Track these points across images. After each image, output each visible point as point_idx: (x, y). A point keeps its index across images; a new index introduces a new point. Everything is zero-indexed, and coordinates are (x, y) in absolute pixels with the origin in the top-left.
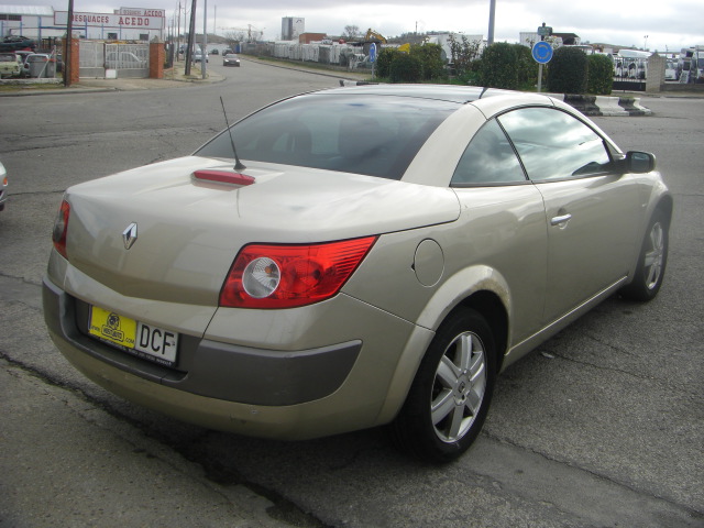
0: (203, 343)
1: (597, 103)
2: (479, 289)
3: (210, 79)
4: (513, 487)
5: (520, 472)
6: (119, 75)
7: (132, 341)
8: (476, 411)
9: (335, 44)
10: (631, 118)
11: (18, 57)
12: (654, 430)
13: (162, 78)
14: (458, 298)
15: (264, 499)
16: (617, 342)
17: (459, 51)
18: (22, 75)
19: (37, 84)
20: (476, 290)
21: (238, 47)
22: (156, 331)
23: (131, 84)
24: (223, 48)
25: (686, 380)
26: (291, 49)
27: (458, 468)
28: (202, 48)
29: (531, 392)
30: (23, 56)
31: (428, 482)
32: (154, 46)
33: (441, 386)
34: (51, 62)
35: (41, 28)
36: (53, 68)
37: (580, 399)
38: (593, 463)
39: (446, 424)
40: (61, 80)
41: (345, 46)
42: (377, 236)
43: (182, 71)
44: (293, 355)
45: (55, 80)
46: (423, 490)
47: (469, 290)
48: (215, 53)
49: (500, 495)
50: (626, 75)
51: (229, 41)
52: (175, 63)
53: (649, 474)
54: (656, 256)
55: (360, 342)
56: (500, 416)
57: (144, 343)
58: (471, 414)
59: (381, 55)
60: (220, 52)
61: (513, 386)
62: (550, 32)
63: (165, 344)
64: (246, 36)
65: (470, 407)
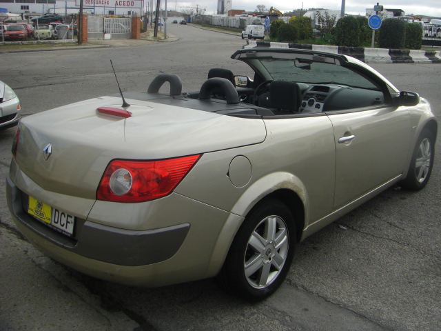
0: (87, 224)
1: (410, 55)
2: (279, 188)
3: (169, 39)
4: (299, 321)
5: (306, 310)
6: (113, 37)
7: (49, 219)
8: (280, 268)
9: (250, 16)
10: (432, 65)
11: (50, 26)
12: (404, 283)
13: (139, 39)
14: (262, 195)
15: (134, 322)
16: (392, 219)
17: (323, 21)
18: (53, 38)
19: (62, 43)
20: (276, 189)
21: (190, 18)
22: (62, 213)
23: (120, 43)
24: (181, 19)
25: (433, 248)
26: (222, 20)
27: (265, 306)
28: (165, 20)
29: (326, 253)
30: (54, 26)
31: (243, 315)
32: (135, 19)
33: (252, 252)
34: (71, 29)
35: (66, 8)
36: (72, 33)
37: (358, 259)
38: (357, 305)
39: (257, 276)
40: (77, 40)
41: (256, 18)
42: (201, 154)
43: (152, 34)
44: (140, 233)
45: (73, 40)
46: (239, 320)
47: (271, 189)
48: (175, 22)
49: (289, 326)
50: (435, 36)
51: (184, 15)
52: (148, 29)
53: (394, 315)
54: (424, 161)
55: (188, 225)
56: (301, 270)
57: (56, 221)
58: (276, 270)
59: (273, 24)
60: (178, 23)
61: (314, 248)
62: (382, 8)
63: (68, 222)
64: (195, 12)
65: (276, 265)
